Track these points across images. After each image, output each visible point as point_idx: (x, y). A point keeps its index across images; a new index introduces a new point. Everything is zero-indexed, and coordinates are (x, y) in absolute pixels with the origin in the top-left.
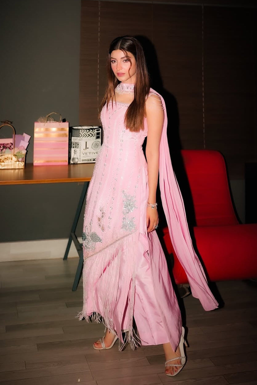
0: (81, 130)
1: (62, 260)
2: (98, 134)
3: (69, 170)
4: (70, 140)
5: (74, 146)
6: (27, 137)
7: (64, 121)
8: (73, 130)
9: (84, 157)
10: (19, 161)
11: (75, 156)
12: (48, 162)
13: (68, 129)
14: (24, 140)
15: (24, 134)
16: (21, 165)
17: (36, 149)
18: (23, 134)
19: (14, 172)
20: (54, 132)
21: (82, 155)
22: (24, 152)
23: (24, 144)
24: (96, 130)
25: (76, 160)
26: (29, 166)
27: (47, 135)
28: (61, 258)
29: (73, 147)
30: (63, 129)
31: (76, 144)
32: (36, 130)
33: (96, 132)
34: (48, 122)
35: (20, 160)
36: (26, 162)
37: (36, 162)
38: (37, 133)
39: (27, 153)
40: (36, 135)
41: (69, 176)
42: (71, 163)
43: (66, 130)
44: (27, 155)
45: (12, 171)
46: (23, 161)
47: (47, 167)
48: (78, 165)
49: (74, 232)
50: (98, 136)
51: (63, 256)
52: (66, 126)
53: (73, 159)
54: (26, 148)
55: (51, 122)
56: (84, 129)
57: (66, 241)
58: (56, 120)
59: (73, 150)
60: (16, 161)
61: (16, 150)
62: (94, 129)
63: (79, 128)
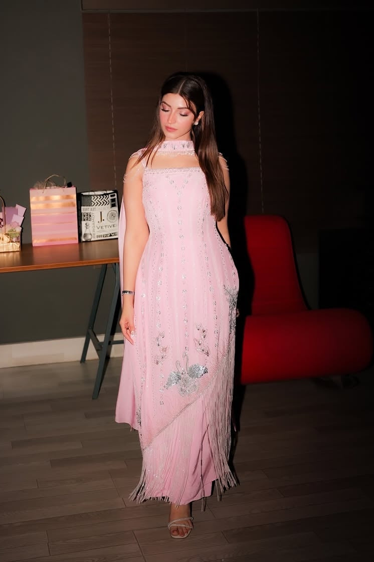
0: (93, 197)
1: (79, 363)
2: (113, 200)
3: (81, 250)
4: (79, 210)
5: (85, 218)
6: (21, 210)
7: (69, 185)
8: (82, 197)
9: (98, 232)
10: (12, 242)
11: (88, 232)
12: (51, 240)
13: (75, 196)
14: (17, 214)
15: (17, 206)
16: (16, 246)
17: (33, 225)
18: (15, 206)
19: (7, 256)
20: (56, 201)
21: (96, 229)
22: (19, 230)
23: (18, 219)
24: (110, 195)
25: (89, 237)
26: (26, 247)
27: (48, 206)
28: (78, 361)
29: (84, 220)
30: (68, 197)
31: (87, 215)
32: (33, 199)
33: (110, 198)
34: (48, 188)
35: (14, 240)
36: (23, 242)
37: (36, 242)
38: (34, 203)
39: (22, 231)
40: (32, 207)
41: (81, 257)
42: (82, 242)
43: (72, 198)
44: (23, 233)
45: (5, 255)
46: (19, 242)
47: (52, 248)
48: (93, 243)
49: (93, 329)
50: (113, 203)
51: (79, 358)
52: (72, 192)
53: (85, 235)
54: (20, 224)
55: (52, 187)
56: (97, 196)
57: (82, 340)
58: (59, 184)
59: (83, 223)
60: (9, 242)
61: (8, 228)
62: (108, 194)
63: (91, 193)
